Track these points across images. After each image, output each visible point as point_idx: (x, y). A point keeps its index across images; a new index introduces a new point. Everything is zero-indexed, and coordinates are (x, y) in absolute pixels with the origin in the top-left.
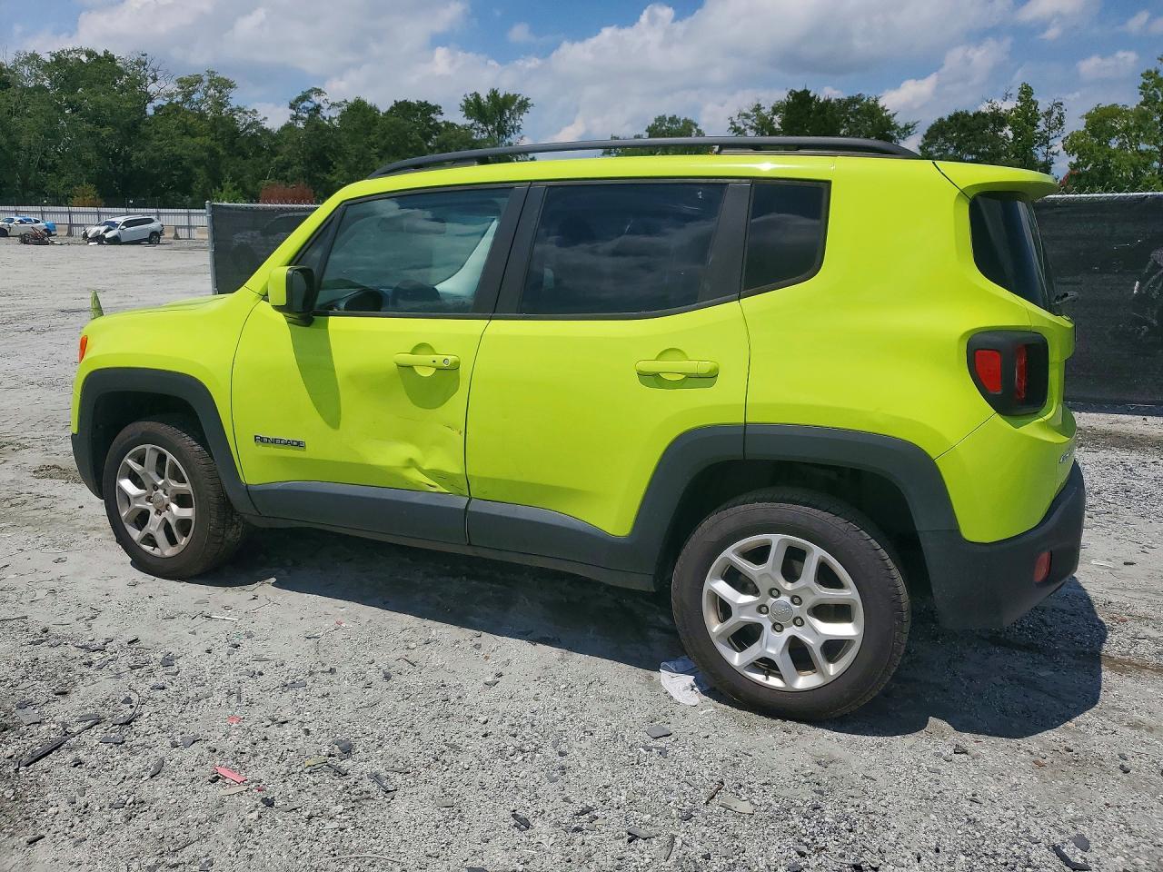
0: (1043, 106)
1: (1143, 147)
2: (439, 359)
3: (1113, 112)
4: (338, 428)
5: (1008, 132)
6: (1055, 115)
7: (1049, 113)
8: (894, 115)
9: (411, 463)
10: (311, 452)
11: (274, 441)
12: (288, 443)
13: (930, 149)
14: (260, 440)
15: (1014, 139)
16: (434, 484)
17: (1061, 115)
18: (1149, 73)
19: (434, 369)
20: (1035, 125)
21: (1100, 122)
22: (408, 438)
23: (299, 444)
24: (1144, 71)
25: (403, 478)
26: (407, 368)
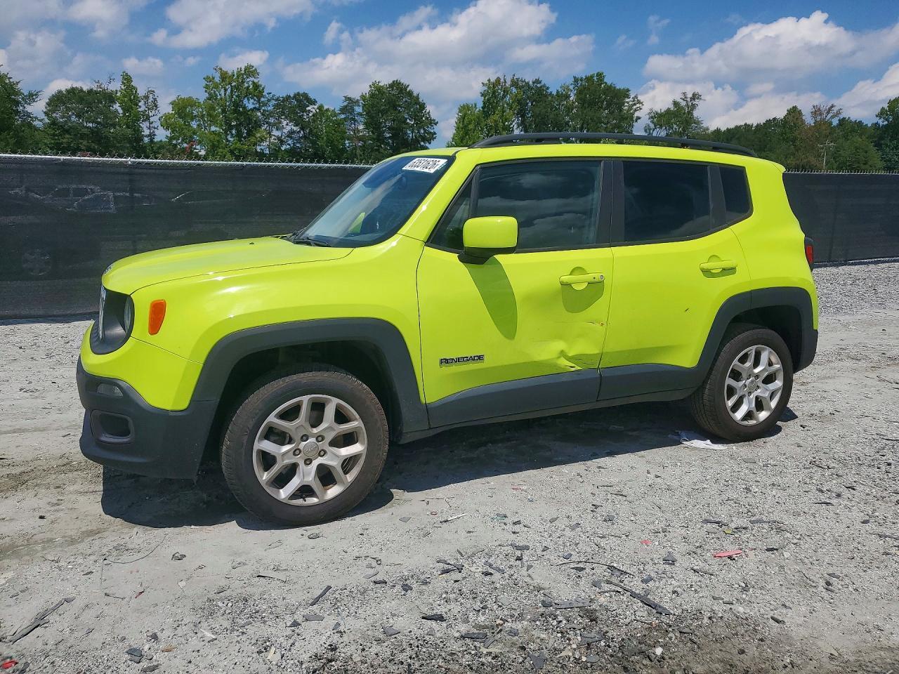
0: (141, 92)
1: (213, 128)
2: (589, 277)
3: (191, 103)
4: (514, 338)
5: (117, 106)
6: (151, 99)
7: (147, 97)
8: (17, 83)
9: (562, 354)
10: (488, 363)
11: (458, 360)
12: (473, 359)
13: (54, 115)
14: (445, 361)
15: (124, 114)
16: (573, 365)
17: (155, 100)
18: (208, 77)
19: (586, 284)
20: (137, 105)
21: (183, 108)
22: (560, 337)
23: (480, 358)
24: (205, 76)
25: (556, 365)
26: (566, 285)
